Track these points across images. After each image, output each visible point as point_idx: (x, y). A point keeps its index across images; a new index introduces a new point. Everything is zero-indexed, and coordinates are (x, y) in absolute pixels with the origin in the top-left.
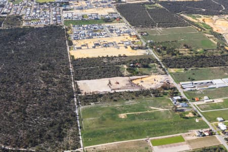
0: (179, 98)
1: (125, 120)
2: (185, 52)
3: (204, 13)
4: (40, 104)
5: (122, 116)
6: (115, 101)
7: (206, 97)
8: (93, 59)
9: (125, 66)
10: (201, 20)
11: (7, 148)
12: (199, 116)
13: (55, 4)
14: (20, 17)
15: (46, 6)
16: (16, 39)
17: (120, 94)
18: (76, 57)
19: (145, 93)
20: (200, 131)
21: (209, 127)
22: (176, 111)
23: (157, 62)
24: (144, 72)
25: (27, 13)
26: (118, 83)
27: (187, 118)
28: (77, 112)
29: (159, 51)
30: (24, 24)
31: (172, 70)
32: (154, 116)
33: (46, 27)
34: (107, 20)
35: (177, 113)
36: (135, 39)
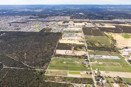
0: (86, 60)
1: (65, 64)
2: (97, 45)
3: (113, 32)
4: (42, 55)
5: (64, 62)
6: (65, 57)
7: (96, 61)
8: (65, 44)
9: (74, 47)
10: (110, 34)
11: (28, 66)
12: (90, 67)
13: (64, 26)
14: (51, 29)
15: (60, 26)
16: (46, 35)
17: (68, 55)
18: (60, 43)
19: (76, 56)
20: (87, 72)
21: (91, 71)
22: (83, 64)
23: (85, 47)
24: (79, 50)
25: (53, 28)
26: (68, 52)
27: (85, 67)
28: (52, 59)
29: (88, 44)
30: (51, 31)
31: (89, 51)
32: (75, 64)
33: (57, 32)
34: (77, 32)
35: (83, 65)
36: (82, 39)
